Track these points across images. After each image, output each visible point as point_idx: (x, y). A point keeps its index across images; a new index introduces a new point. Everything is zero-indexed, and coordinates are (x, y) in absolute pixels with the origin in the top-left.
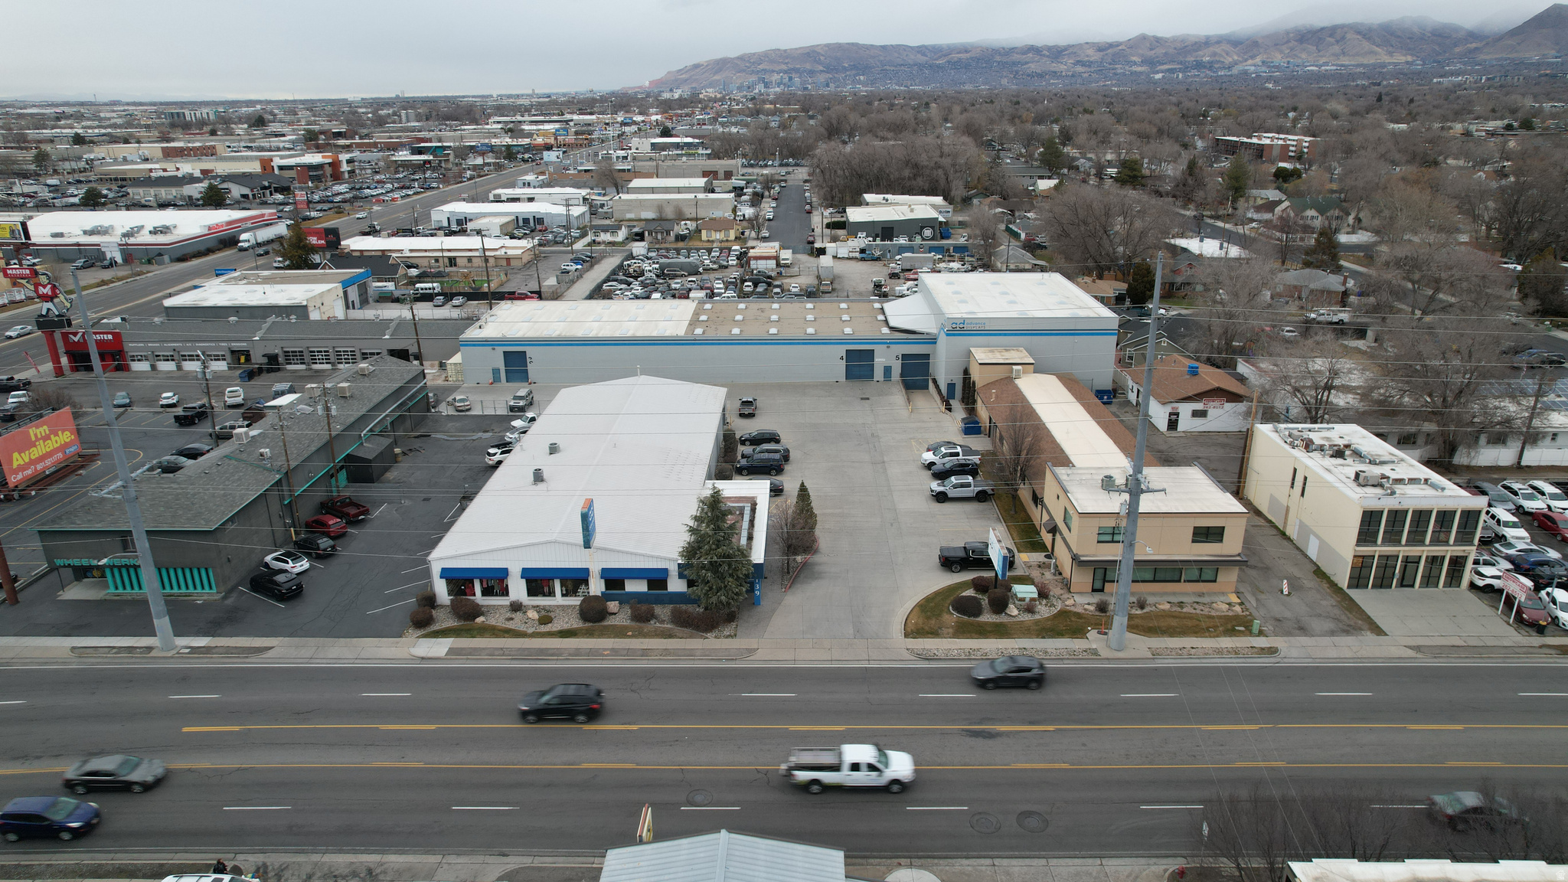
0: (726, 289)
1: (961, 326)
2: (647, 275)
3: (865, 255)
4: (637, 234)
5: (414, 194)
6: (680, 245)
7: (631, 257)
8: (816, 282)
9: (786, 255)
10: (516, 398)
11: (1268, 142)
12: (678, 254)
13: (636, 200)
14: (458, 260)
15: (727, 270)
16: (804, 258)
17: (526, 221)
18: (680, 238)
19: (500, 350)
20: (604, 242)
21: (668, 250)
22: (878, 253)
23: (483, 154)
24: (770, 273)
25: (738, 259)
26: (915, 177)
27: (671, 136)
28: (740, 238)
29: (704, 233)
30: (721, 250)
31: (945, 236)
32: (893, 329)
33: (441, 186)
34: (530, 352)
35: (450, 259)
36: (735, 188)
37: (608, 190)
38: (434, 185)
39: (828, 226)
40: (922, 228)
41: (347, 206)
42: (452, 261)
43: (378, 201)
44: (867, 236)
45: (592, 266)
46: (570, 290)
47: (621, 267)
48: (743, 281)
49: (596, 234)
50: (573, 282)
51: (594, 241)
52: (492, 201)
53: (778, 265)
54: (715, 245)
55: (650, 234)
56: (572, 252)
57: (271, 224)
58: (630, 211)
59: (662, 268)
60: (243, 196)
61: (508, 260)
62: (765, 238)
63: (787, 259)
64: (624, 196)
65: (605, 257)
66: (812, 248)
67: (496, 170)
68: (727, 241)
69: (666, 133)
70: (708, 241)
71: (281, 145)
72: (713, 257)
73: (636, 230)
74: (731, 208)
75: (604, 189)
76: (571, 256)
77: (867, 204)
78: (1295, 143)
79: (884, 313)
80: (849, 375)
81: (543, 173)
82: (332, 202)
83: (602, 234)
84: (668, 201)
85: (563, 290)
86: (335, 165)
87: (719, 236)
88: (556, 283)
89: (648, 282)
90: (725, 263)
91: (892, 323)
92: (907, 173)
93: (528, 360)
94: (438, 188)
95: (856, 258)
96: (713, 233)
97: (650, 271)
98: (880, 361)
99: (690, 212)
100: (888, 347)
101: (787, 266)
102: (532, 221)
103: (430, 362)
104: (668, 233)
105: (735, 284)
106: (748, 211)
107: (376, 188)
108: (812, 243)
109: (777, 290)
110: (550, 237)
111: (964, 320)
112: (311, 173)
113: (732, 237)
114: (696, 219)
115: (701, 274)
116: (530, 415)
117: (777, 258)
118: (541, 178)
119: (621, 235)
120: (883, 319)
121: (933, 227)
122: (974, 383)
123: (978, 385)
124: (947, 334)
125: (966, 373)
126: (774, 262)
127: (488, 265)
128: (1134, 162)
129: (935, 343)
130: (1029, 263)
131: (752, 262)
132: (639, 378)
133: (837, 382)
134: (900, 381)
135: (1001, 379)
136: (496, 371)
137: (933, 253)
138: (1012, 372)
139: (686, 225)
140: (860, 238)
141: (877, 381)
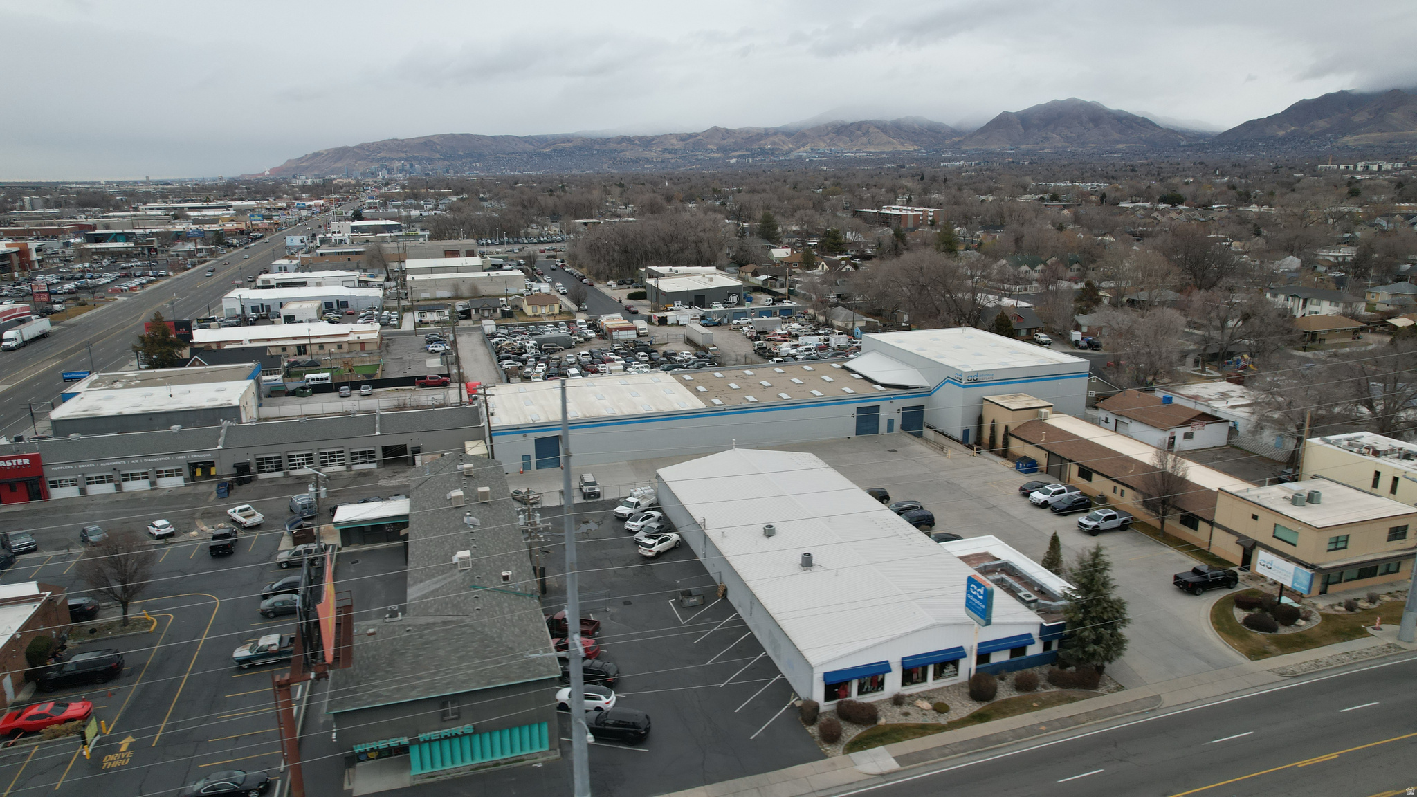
1: (975, 378)
2: (530, 351)
3: (710, 322)
4: (462, 313)
7: (488, 334)
9: (642, 325)
11: (898, 212)
14: (308, 348)
15: (593, 342)
17: (329, 305)
18: (509, 314)
19: (532, 437)
20: (432, 322)
22: (716, 320)
25: (594, 331)
28: (563, 312)
30: (567, 323)
31: (749, 301)
32: (887, 386)
34: (563, 435)
35: (299, 347)
36: (493, 265)
39: (631, 297)
40: (730, 294)
42: (301, 349)
43: (116, 291)
44: (692, 305)
47: (491, 345)
49: (421, 315)
51: (421, 321)
52: (260, 288)
55: (477, 312)
58: (425, 291)
59: (540, 344)
61: (362, 344)
65: (456, 336)
68: (553, 315)
69: (358, 216)
70: (535, 316)
78: (921, 213)
79: (853, 372)
80: (860, 431)
81: (293, 258)
83: (428, 314)
84: (463, 280)
86: (23, 253)
98: (884, 415)
100: (888, 403)
102: (335, 306)
103: (430, 456)
111: (977, 372)
113: (557, 310)
115: (574, 347)
117: (633, 329)
118: (295, 262)
120: (861, 377)
121: (738, 294)
122: (1007, 428)
123: (1011, 429)
124: (964, 387)
125: (980, 420)
126: (634, 332)
127: (342, 351)
128: (836, 232)
129: (929, 395)
130: (863, 320)
131: (614, 333)
132: (734, 451)
133: (849, 437)
134: (901, 431)
135: (1029, 422)
136: (526, 458)
137: (765, 316)
138: (1040, 415)
139: (502, 301)
140: (678, 305)
141: (883, 433)
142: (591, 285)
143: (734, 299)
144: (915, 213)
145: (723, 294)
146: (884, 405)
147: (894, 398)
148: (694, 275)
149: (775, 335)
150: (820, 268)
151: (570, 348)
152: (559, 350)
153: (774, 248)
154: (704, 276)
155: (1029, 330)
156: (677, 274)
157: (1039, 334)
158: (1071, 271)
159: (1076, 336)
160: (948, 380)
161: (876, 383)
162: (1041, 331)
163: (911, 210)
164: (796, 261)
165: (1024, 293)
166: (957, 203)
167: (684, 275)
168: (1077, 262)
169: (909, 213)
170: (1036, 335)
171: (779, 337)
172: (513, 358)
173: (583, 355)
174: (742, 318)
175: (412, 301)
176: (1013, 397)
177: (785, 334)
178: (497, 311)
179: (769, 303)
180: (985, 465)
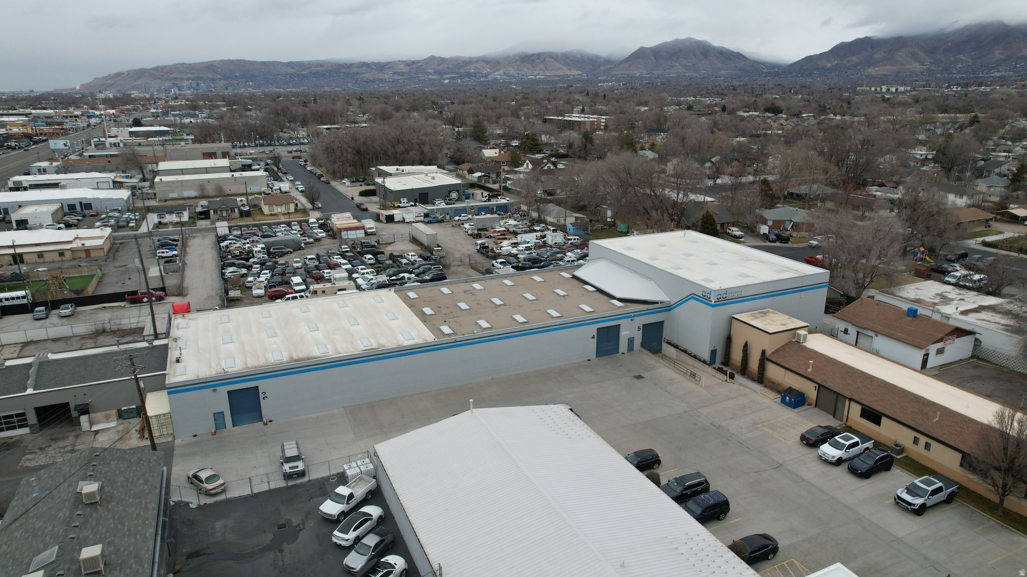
0: (350, 261)
1: (725, 296)
2: (259, 256)
3: (429, 219)
4: (201, 213)
6: (255, 220)
7: (219, 237)
9: (366, 224)
12: (262, 230)
14: (25, 257)
15: (326, 242)
16: (377, 225)
17: (72, 207)
18: (247, 214)
19: (223, 391)
20: (171, 223)
21: (248, 227)
22: (440, 217)
25: (323, 230)
27: (141, 125)
28: (298, 210)
29: (264, 207)
31: (467, 197)
32: (624, 300)
34: (263, 386)
35: (14, 256)
36: (243, 166)
39: (361, 194)
40: (450, 192)
44: (409, 202)
45: (185, 249)
46: (185, 280)
47: (221, 249)
49: (161, 216)
50: (181, 270)
51: (160, 223)
52: (11, 189)
53: (366, 233)
54: (287, 218)
55: (215, 212)
58: (172, 191)
59: (268, 247)
61: (88, 251)
62: (319, 208)
63: (371, 228)
64: (159, 179)
66: (378, 215)
68: (289, 213)
69: (137, 123)
70: (272, 215)
73: (199, 209)
74: (265, 183)
77: (391, 175)
78: (596, 120)
79: (586, 283)
80: (600, 353)
81: (55, 160)
83: (167, 216)
84: (209, 181)
85: (175, 281)
87: (280, 209)
90: (317, 236)
93: (261, 396)
95: (423, 221)
96: (275, 207)
97: (257, 251)
98: (624, 334)
99: (236, 188)
100: (630, 320)
102: (78, 208)
103: (103, 413)
105: (356, 258)
106: (284, 186)
108: (366, 210)
109: (405, 261)
111: (727, 290)
114: (248, 195)
115: (308, 248)
117: (362, 228)
118: (55, 164)
119: (184, 215)
120: (595, 290)
121: (458, 191)
122: (763, 352)
123: (768, 353)
124: (713, 306)
125: (729, 340)
126: (363, 231)
127: (64, 258)
128: (534, 135)
129: (669, 310)
130: (573, 216)
131: (343, 233)
132: (472, 413)
133: (589, 360)
134: (642, 349)
135: (786, 344)
136: (218, 416)
137: (483, 213)
138: (800, 339)
139: (241, 201)
140: (404, 203)
141: (623, 353)
142: (328, 183)
143: (454, 195)
144: (591, 120)
145: (444, 192)
146: (624, 323)
147: (635, 316)
148: (418, 174)
149: (495, 232)
150: (525, 166)
151: (300, 249)
152: (288, 253)
153: (484, 148)
154: (427, 175)
155: (723, 225)
156: (403, 174)
157: (732, 228)
159: (764, 229)
160: (693, 296)
161: (613, 297)
162: (734, 225)
163: (588, 118)
164: (504, 160)
166: (622, 112)
167: (409, 174)
169: (586, 119)
170: (729, 229)
171: (499, 234)
172: (239, 264)
173: (310, 259)
174: (463, 215)
175: (160, 201)
176: (762, 315)
177: (504, 231)
178: (234, 211)
179: (485, 199)
180: (744, 395)
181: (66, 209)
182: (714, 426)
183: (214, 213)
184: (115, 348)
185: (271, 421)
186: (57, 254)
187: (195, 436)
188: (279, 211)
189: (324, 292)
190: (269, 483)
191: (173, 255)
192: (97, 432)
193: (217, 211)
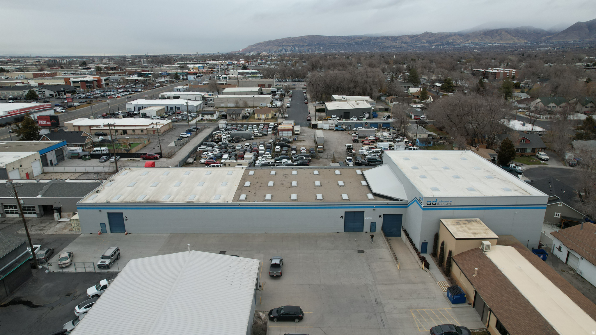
0: (266, 149)
1: (434, 203)
2: (224, 141)
3: (338, 128)
4: (223, 116)
5: (129, 94)
6: (244, 122)
7: (218, 129)
8: (314, 145)
9: (297, 128)
10: (103, 257)
11: (496, 71)
12: (242, 127)
13: (225, 98)
14: (127, 131)
15: (266, 137)
16: (306, 129)
17: (171, 108)
18: (244, 118)
19: (105, 212)
20: (207, 120)
21: (237, 125)
22: (344, 127)
23: (165, 76)
24: (290, 140)
25: (272, 130)
26: (355, 87)
27: (247, 69)
28: (274, 118)
29: (256, 115)
30: (264, 124)
31: (375, 116)
32: (375, 195)
33: (143, 91)
34: (126, 213)
35: (124, 130)
36: (272, 91)
37: (215, 93)
38: (140, 90)
39: (317, 111)
40: (364, 113)
41: (94, 100)
42: (125, 132)
43: (110, 98)
44: (337, 117)
45: (197, 134)
46: (181, 150)
47: (211, 135)
48: (276, 145)
49: (203, 116)
50: (184, 145)
51: (202, 119)
52: (160, 99)
53: (293, 134)
54: (262, 122)
56: (189, 125)
57: (48, 110)
58: (222, 103)
59: (232, 137)
60: (51, 95)
62: (286, 117)
63: (298, 131)
64: (220, 96)
65: (205, 128)
66: (310, 124)
67: (170, 83)
68: (268, 119)
69: (245, 68)
70: (258, 119)
71: (87, 73)
72: (260, 129)
73: (223, 113)
74: (270, 102)
75: (213, 92)
76: (188, 128)
77: (335, 100)
78: (508, 72)
79: (365, 179)
80: (347, 229)
81: (187, 85)
82: (90, 98)
83: (206, 116)
84: (240, 99)
85: (176, 150)
86: (99, 81)
87: (263, 116)
88: (174, 145)
89: (223, 146)
90: (266, 133)
91: (375, 191)
92: (352, 85)
93: (125, 219)
94: (141, 91)
95: (333, 129)
96: (261, 115)
97: (225, 139)
98: (368, 219)
99: (250, 104)
100: (374, 210)
101: (298, 134)
102: (174, 109)
103: (67, 213)
104: (239, 115)
105: (270, 147)
106: (279, 104)
107: (114, 91)
108: (310, 120)
109: (294, 152)
110: (180, 117)
111: (436, 199)
112: (87, 85)
113: (270, 117)
114: (253, 107)
115: (253, 139)
116: (103, 282)
117: (293, 130)
118: (185, 87)
119: (215, 116)
120: (366, 184)
121: (369, 112)
122: (450, 252)
123: (454, 254)
124: (423, 209)
125: (436, 237)
126: (291, 132)
127: (143, 133)
129: (407, 207)
130: (426, 134)
131: (280, 133)
132: (190, 253)
133: (338, 233)
134: (381, 232)
135: (472, 250)
136: (103, 225)
137: (372, 127)
138: (483, 247)
139: (248, 110)
140: (333, 117)
141: (366, 232)
142: (307, 103)
144: (505, 72)
145: (360, 113)
146: (367, 211)
147: (375, 207)
148: (352, 100)
149: (367, 140)
150: (429, 99)
151: (251, 140)
152: (243, 141)
153: (412, 87)
154: (356, 101)
155: (533, 150)
156: (344, 100)
157: (540, 153)
158: (586, 107)
159: (569, 156)
160: (416, 200)
161: (371, 192)
162: (544, 149)
164: (418, 95)
165: (548, 120)
167: (347, 100)
168: (591, 102)
169: (502, 71)
170: (538, 153)
171: (370, 141)
172: (209, 144)
173: (246, 145)
174: (359, 127)
175: (216, 108)
176: (466, 222)
177: (374, 139)
178: (239, 116)
179: (385, 119)
180: (423, 283)
181: (169, 109)
182: (376, 301)
183: (229, 116)
184: (94, 181)
185: (130, 233)
186: (140, 131)
187: (91, 234)
188: (263, 117)
189: (229, 165)
190: (85, 268)
191: (188, 136)
192: (60, 222)
193: (230, 115)
